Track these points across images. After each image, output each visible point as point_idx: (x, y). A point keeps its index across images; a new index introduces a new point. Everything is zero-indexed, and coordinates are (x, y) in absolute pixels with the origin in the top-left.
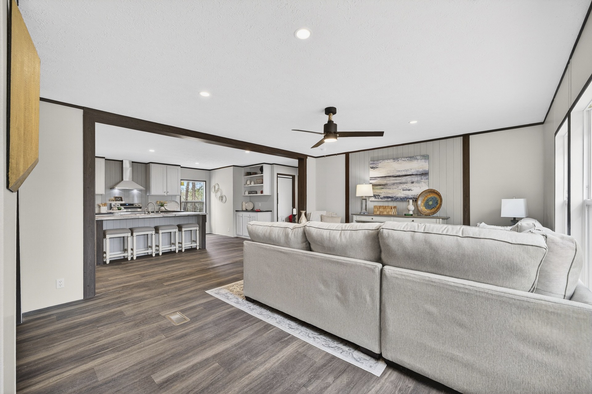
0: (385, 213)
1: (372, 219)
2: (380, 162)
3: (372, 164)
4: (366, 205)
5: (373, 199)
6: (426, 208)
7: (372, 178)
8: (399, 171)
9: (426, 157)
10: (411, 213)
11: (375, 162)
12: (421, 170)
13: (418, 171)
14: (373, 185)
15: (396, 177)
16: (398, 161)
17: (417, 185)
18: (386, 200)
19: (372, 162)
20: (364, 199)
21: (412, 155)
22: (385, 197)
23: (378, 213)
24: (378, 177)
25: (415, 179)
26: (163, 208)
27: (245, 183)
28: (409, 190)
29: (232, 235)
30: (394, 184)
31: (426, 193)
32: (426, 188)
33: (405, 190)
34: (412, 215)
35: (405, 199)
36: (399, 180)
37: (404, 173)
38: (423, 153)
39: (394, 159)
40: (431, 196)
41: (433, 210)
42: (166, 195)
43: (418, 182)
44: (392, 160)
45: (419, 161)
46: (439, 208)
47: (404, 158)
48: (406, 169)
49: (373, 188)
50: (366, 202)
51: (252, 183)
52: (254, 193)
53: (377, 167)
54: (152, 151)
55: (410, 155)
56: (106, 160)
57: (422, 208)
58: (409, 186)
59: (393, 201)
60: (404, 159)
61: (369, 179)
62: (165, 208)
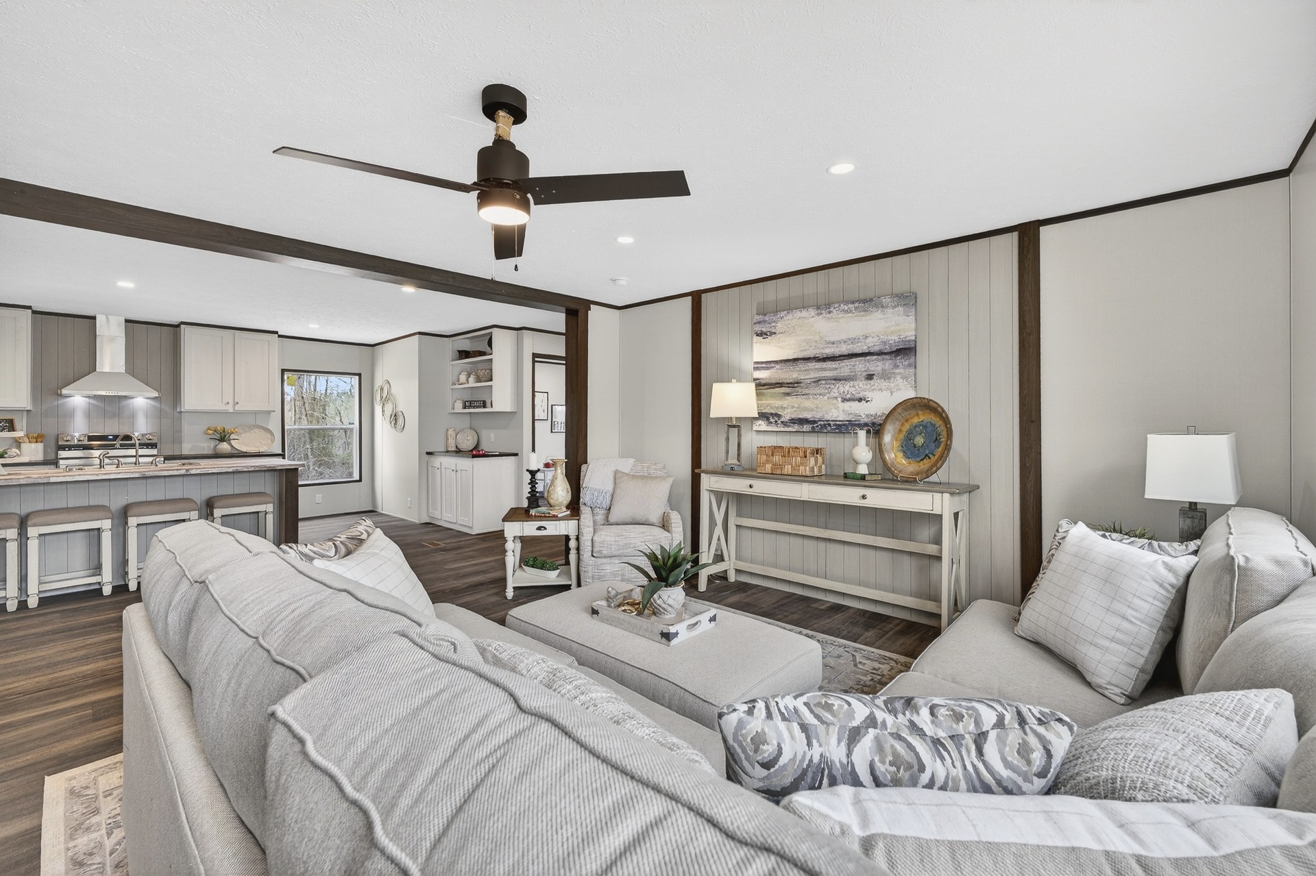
0: (788, 469)
1: (751, 486)
2: (782, 318)
3: (759, 323)
4: (739, 445)
5: (762, 425)
6: (906, 456)
7: (759, 366)
8: (833, 343)
9: (908, 299)
10: (863, 470)
11: (767, 318)
12: (893, 339)
13: (884, 343)
14: (757, 385)
15: (825, 359)
16: (830, 312)
17: (884, 384)
18: (796, 428)
19: (760, 318)
20: (734, 426)
21: (869, 294)
22: (793, 421)
23: (768, 468)
24: (776, 362)
25: (876, 365)
26: (224, 447)
27: (455, 379)
28: (860, 400)
29: (415, 518)
30: (817, 381)
31: (906, 410)
32: (910, 394)
33: (849, 400)
34: (863, 477)
35: (845, 428)
36: (830, 369)
37: (844, 349)
38: (901, 286)
39: (818, 308)
40: (922, 418)
41: (925, 465)
42: (231, 411)
43: (886, 376)
44: (812, 312)
45: (890, 311)
46: (943, 457)
47: (846, 303)
48: (853, 335)
49: (758, 394)
50: (739, 435)
51: (472, 379)
52: (478, 407)
53: (773, 330)
54: (126, 284)
55: (862, 297)
56: (34, 312)
57: (894, 456)
58: (859, 387)
59: (818, 432)
60: (846, 308)
61: (752, 366)
62: (232, 446)
